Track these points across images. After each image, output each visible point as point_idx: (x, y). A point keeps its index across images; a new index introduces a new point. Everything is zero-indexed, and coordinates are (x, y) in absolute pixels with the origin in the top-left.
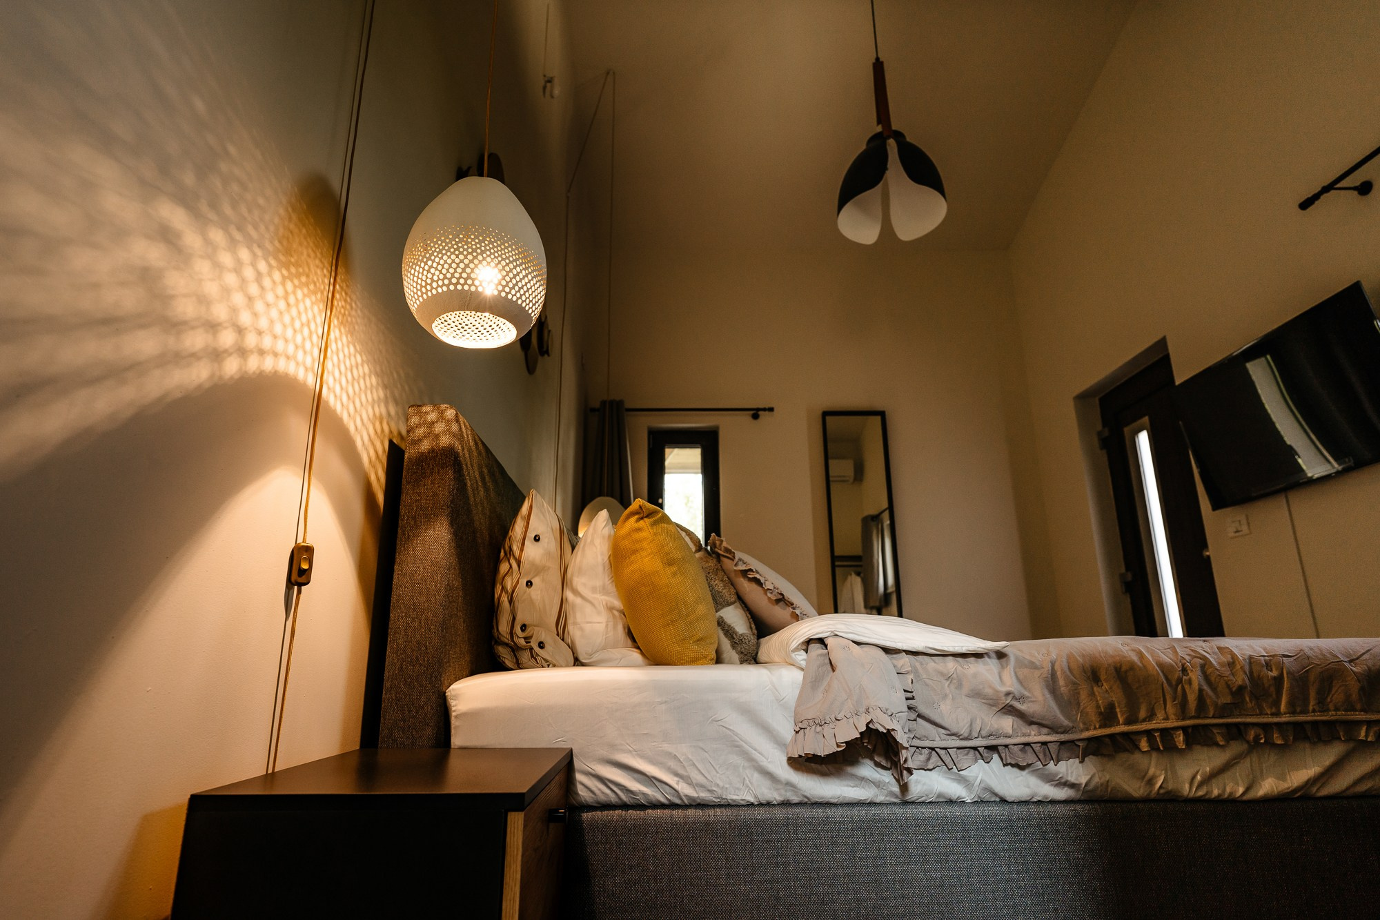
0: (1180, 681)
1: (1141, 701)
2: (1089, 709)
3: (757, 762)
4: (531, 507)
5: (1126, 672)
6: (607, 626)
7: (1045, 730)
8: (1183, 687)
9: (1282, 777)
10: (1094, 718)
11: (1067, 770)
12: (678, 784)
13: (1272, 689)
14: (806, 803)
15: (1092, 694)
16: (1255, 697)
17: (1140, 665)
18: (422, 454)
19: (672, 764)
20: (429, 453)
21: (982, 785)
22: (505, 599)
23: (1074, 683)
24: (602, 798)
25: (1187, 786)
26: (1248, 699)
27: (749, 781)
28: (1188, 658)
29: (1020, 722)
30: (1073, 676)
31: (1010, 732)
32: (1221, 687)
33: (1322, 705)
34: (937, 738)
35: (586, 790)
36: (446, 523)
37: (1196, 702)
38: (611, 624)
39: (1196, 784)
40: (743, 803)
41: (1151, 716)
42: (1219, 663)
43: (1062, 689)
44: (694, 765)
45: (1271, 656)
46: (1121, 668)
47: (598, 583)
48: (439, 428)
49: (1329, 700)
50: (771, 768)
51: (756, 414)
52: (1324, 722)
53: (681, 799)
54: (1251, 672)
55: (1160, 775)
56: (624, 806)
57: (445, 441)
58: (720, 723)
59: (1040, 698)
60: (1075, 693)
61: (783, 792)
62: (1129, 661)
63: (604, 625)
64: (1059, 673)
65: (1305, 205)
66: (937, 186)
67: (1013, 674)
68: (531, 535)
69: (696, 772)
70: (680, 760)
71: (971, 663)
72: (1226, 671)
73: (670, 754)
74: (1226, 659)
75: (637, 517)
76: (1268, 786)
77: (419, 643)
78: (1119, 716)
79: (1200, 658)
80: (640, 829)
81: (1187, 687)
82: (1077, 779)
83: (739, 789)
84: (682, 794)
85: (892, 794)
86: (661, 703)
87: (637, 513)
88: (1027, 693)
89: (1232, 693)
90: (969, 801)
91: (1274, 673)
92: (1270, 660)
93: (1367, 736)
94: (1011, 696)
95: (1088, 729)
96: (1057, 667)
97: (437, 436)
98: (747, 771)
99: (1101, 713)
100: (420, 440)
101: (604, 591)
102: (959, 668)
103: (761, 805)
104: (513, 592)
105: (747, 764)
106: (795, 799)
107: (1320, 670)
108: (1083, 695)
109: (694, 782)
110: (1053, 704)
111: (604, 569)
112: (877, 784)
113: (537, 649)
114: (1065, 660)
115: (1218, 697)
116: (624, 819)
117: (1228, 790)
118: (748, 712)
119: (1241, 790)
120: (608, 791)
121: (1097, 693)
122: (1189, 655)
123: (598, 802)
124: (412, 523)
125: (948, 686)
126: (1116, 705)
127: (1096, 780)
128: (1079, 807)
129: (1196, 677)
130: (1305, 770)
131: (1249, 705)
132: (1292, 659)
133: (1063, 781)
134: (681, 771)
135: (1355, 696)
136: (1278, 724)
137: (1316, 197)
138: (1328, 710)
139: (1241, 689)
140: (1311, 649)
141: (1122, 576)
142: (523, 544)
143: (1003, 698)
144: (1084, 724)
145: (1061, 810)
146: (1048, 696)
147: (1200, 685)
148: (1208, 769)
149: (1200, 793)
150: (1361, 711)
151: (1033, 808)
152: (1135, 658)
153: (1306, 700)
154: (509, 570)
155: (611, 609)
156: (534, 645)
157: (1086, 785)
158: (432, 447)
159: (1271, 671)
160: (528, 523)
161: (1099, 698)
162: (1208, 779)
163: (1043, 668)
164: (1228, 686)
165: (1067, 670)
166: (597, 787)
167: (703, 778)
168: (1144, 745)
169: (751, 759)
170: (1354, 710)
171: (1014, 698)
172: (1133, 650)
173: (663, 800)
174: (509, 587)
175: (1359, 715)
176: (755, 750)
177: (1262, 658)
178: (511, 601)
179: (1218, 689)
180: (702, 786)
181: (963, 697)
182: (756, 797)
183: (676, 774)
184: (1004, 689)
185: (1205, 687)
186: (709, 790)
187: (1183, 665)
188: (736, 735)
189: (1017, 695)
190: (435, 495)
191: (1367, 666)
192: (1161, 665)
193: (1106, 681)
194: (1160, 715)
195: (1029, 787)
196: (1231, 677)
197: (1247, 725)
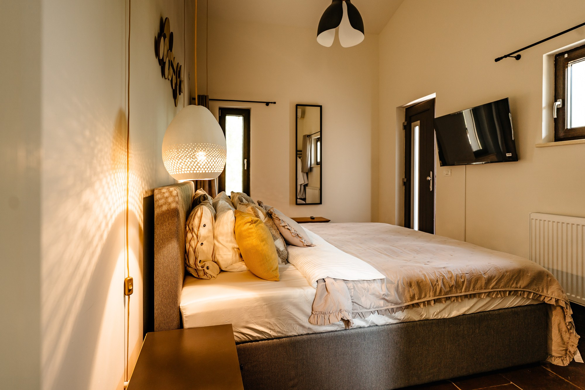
0: (435, 285)
1: (423, 291)
2: (407, 296)
3: (298, 322)
4: (202, 213)
5: (420, 283)
6: (233, 256)
7: (393, 304)
8: (436, 287)
9: (458, 311)
10: (409, 299)
11: (398, 315)
12: (270, 332)
13: (461, 285)
14: (314, 333)
15: (409, 291)
16: (456, 288)
17: (425, 280)
18: (163, 212)
19: (268, 326)
20: (166, 211)
21: (371, 322)
22: (191, 250)
23: (404, 288)
24: (243, 340)
25: (432, 316)
26: (454, 289)
27: (296, 328)
28: (439, 276)
29: (386, 302)
30: (404, 285)
31: (383, 305)
32: (447, 286)
33: (474, 288)
34: (359, 309)
35: (237, 338)
36: (176, 241)
37: (439, 292)
38: (234, 255)
39: (434, 315)
40: (293, 335)
41: (425, 296)
42: (447, 277)
43: (400, 290)
44: (276, 325)
45: (462, 274)
46: (419, 281)
47: (229, 239)
48: (170, 200)
49: (476, 287)
50: (303, 324)
51: (267, 104)
52: (473, 294)
53: (272, 337)
54: (456, 280)
55: (425, 314)
56: (251, 341)
57: (173, 205)
58: (286, 310)
59: (393, 294)
60: (404, 291)
61: (307, 331)
62: (421, 279)
63: (231, 256)
64: (400, 285)
65: (497, 60)
66: (362, 30)
67: (385, 286)
68: (202, 225)
69: (277, 327)
70: (271, 324)
71: (372, 283)
72: (449, 280)
73: (268, 322)
74: (450, 276)
75: (250, 223)
76: (454, 314)
77: (168, 291)
78: (416, 297)
79: (442, 276)
80: (257, 348)
81: (437, 287)
82: (400, 318)
83: (292, 331)
84: (272, 336)
85: (343, 328)
86: (265, 305)
87: (250, 222)
88: (389, 293)
89: (450, 287)
90: (366, 326)
91: (462, 280)
92: (462, 275)
93: (484, 297)
94: (384, 295)
95: (406, 302)
96: (399, 283)
97: (170, 204)
98: (295, 325)
99: (411, 297)
100: (162, 206)
101: (231, 242)
102: (369, 286)
103: (299, 335)
104: (195, 248)
105: (295, 323)
106: (311, 332)
107: (475, 278)
108: (406, 292)
109: (276, 331)
110: (397, 296)
111: (231, 234)
112: (338, 325)
113: (206, 270)
114: (402, 280)
115: (445, 289)
116: (252, 345)
117: (443, 316)
118: (296, 306)
119: (447, 316)
120: (245, 337)
121: (410, 291)
122: (439, 275)
123: (242, 341)
124: (161, 242)
125: (364, 291)
126: (416, 294)
127: (406, 317)
128: (399, 325)
129: (440, 283)
130: (465, 308)
131: (454, 290)
132: (468, 274)
133: (396, 318)
134: (271, 328)
135: (483, 285)
136: (461, 296)
137: (501, 58)
138: (475, 290)
139: (453, 286)
140: (474, 270)
141: (403, 179)
142: (199, 228)
143: (382, 296)
144: (405, 301)
145: (394, 326)
146: (396, 293)
147: (441, 286)
148: (439, 311)
149: (435, 318)
150: (484, 289)
151: (386, 326)
152: (423, 278)
153: (470, 287)
154: (192, 237)
155: (233, 248)
156: (205, 268)
157: (403, 319)
158: (168, 209)
159: (462, 279)
160: (201, 220)
161: (411, 292)
162: (437, 314)
163: (395, 283)
164: (449, 285)
165: (402, 283)
166: (241, 336)
167: (280, 329)
168: (422, 305)
169: (296, 321)
170: (482, 289)
171: (386, 296)
172: (423, 274)
173: (265, 338)
174: (193, 246)
175: (483, 290)
176: (298, 318)
177: (460, 275)
178: (195, 252)
179: (446, 286)
180: (279, 332)
181: (369, 295)
182: (297, 333)
183: (270, 329)
184: (382, 293)
185: (443, 286)
186: (281, 333)
187: (437, 279)
188: (291, 313)
189: (386, 294)
190: (170, 229)
191: (488, 275)
192: (431, 280)
193: (414, 286)
194: (428, 296)
195: (385, 321)
196: (450, 282)
197: (452, 297)
